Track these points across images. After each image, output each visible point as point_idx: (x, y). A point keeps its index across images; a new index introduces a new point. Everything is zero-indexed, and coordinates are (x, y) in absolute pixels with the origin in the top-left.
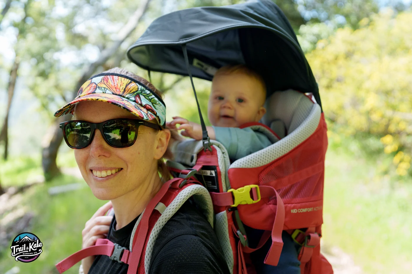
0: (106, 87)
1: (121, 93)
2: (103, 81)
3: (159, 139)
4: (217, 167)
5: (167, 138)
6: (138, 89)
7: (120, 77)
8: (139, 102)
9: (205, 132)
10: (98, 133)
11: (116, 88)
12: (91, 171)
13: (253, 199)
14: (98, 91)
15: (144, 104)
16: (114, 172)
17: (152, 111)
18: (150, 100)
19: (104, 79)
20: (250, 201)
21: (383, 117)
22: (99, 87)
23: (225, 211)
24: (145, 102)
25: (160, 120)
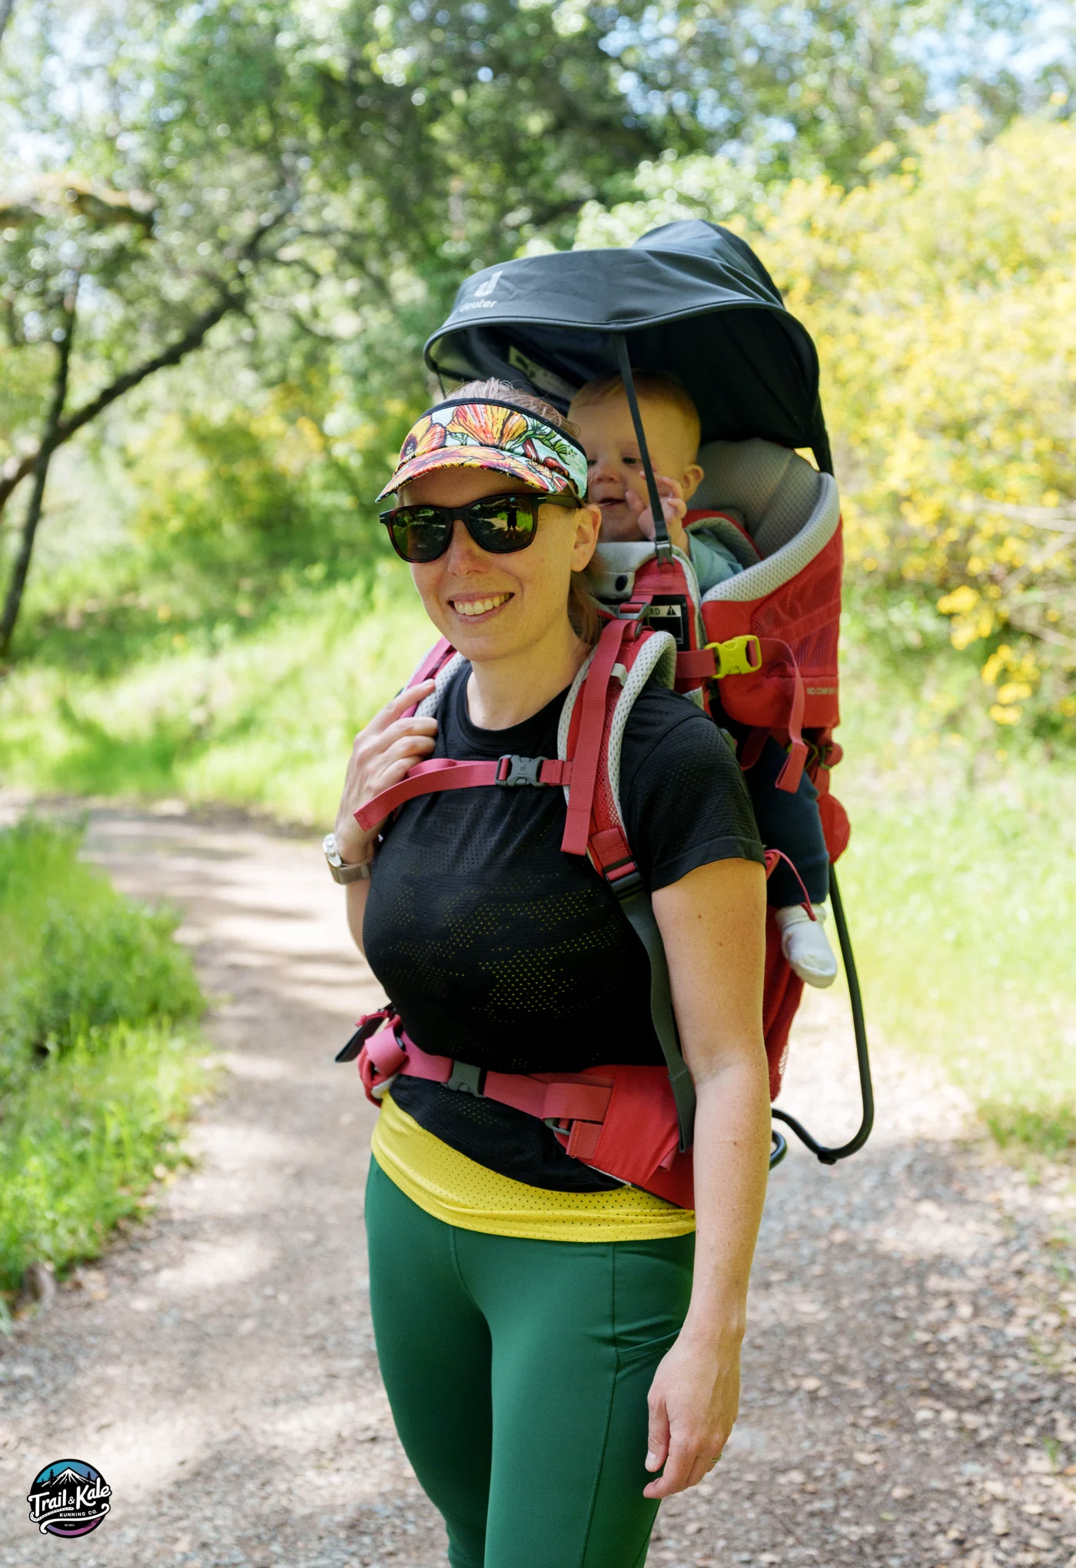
0: (466, 432)
1: (496, 442)
2: (455, 419)
3: (577, 527)
4: (687, 599)
5: (595, 524)
6: (527, 426)
7: (488, 407)
8: (534, 456)
9: (660, 523)
10: (460, 527)
11: (484, 432)
12: (451, 604)
13: (751, 665)
14: (450, 441)
15: (542, 457)
16: (497, 602)
17: (561, 471)
18: (553, 447)
19: (457, 414)
20: (746, 668)
21: (944, 520)
22: (451, 434)
23: (701, 689)
24: (544, 452)
25: (576, 487)
